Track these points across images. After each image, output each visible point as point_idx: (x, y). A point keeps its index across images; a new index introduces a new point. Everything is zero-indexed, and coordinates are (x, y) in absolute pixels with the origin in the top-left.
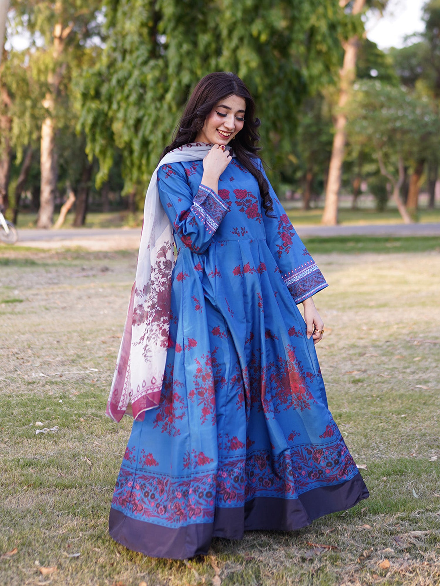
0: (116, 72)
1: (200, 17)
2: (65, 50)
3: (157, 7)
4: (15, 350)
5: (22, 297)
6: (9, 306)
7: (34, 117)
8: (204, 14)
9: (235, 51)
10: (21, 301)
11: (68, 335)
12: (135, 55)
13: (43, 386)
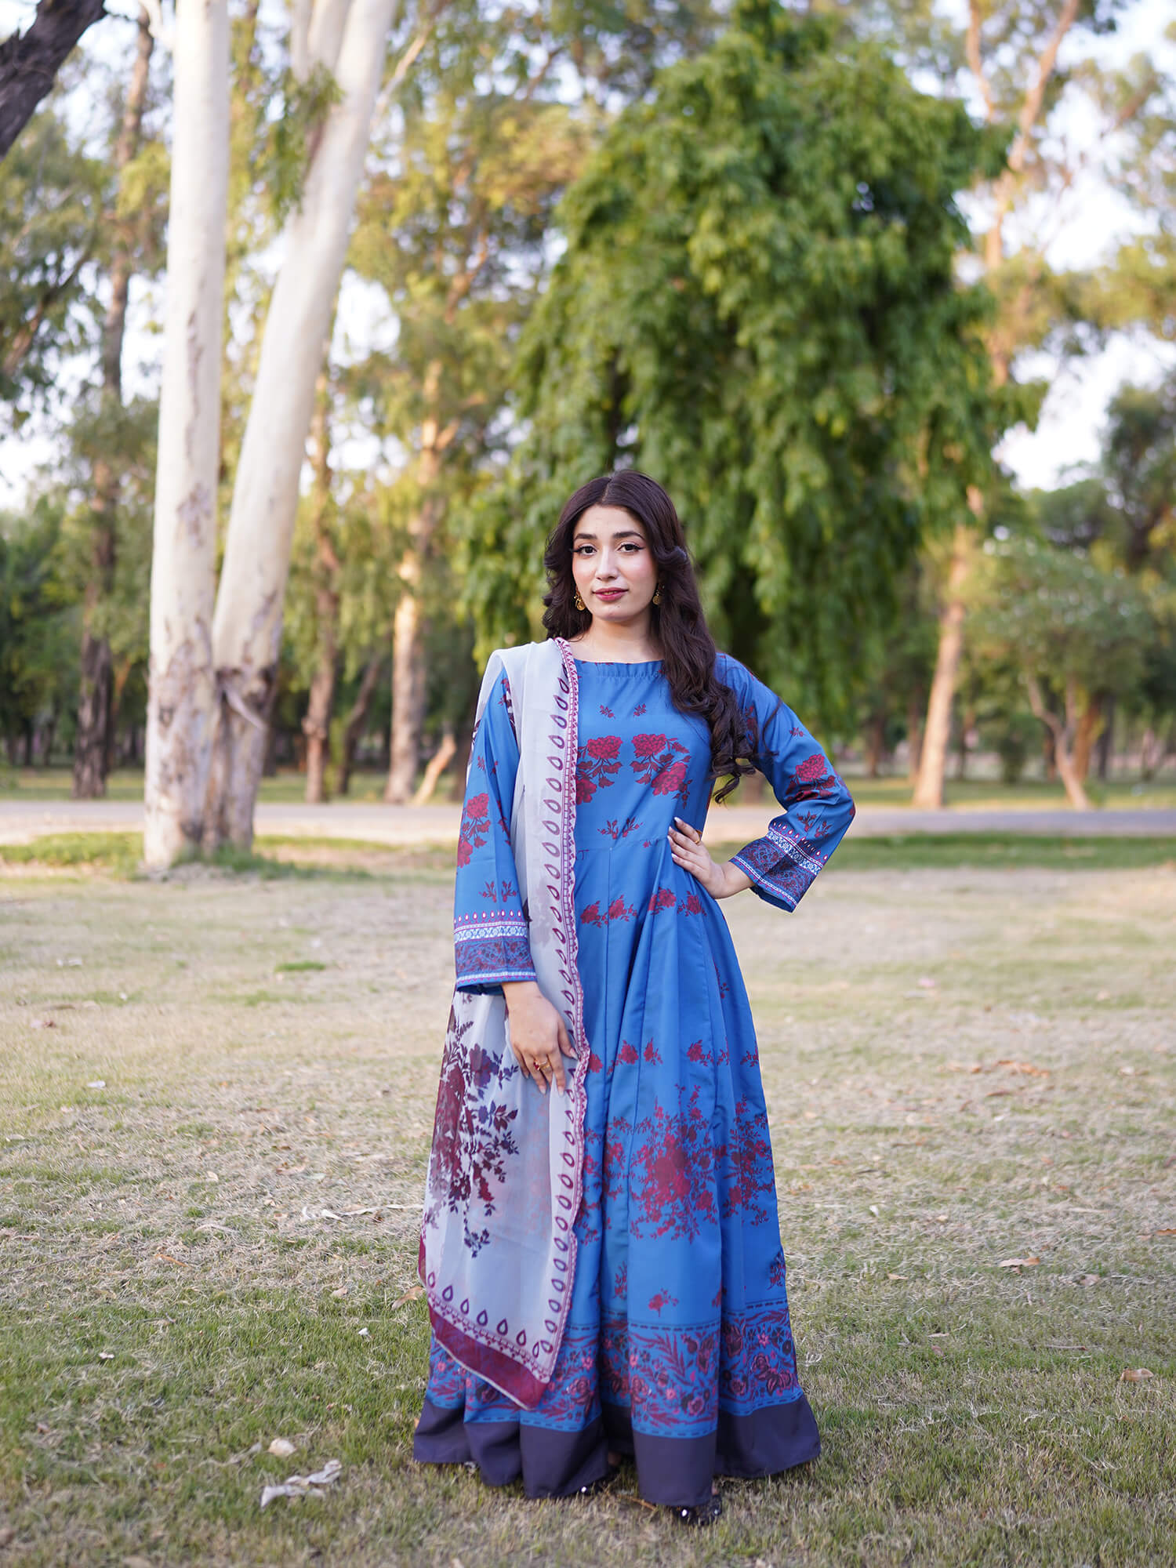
0: (536, 498)
1: (708, 386)
2: (442, 470)
3: (621, 366)
4: (276, 1120)
5: (324, 958)
6: (293, 979)
7: (380, 593)
8: (716, 380)
9: (778, 454)
10: (320, 968)
11: (415, 1070)
12: (576, 463)
13: (325, 1257)
